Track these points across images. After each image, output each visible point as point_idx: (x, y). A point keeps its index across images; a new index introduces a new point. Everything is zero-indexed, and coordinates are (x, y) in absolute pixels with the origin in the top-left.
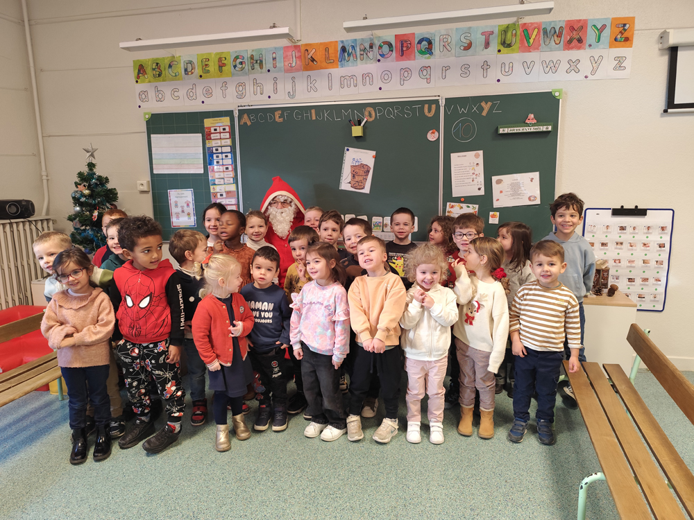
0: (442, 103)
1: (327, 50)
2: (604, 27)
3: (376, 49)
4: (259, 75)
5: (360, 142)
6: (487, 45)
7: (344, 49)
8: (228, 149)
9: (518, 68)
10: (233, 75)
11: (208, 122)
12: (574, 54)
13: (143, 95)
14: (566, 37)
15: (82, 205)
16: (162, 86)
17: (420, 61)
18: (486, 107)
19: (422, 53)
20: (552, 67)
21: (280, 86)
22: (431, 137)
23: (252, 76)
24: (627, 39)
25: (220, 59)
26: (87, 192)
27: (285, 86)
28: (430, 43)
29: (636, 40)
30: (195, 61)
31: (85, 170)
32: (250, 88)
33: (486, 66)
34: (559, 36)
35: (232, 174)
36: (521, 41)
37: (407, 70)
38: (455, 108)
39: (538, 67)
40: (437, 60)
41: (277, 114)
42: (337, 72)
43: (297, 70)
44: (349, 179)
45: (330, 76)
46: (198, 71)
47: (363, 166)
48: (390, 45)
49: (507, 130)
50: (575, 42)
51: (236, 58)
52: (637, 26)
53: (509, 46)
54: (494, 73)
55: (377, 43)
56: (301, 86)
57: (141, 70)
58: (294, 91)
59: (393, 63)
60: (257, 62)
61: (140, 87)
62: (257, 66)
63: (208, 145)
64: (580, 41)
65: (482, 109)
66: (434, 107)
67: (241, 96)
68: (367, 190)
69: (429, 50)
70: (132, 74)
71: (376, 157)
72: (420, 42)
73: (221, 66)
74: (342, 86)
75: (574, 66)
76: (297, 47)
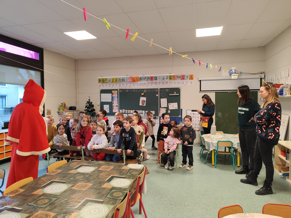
0: (159, 89)
1: (137, 78)
2: (188, 76)
3: (146, 79)
4: (123, 82)
5: (143, 96)
6: (167, 79)
7: (140, 78)
8: (117, 97)
9: (173, 83)
10: (118, 82)
11: (113, 91)
12: (183, 81)
13: (100, 86)
14: (181, 78)
15: (87, 108)
16: (104, 84)
17: (155, 81)
18: (167, 90)
19: (155, 79)
20: (179, 83)
21: (128, 85)
22: (157, 95)
23: (122, 83)
24: (192, 79)
25: (116, 79)
26: (88, 105)
27: (129, 85)
28: (157, 78)
29: (194, 79)
30: (111, 79)
31: (88, 101)
32: (122, 85)
33: (167, 82)
34: (180, 77)
35: (117, 102)
36: (173, 78)
37: (152, 83)
38: (161, 90)
39: (176, 83)
40: (158, 81)
41: (127, 90)
42: (139, 82)
43: (131, 82)
44: (141, 103)
45: (137, 83)
46: (111, 81)
47: (144, 100)
48: (149, 78)
49: (171, 95)
50: (183, 79)
51: (119, 79)
52: (194, 76)
53: (171, 79)
54: (169, 84)
55: (147, 77)
56: (132, 85)
57: (100, 81)
58: (131, 86)
59: (150, 81)
60: (123, 80)
61: (99, 84)
62: (123, 81)
63: (113, 96)
64: (184, 79)
65: (166, 90)
66: (157, 90)
67: (120, 86)
68: (145, 105)
69: (156, 79)
70: (98, 81)
71: (146, 99)
72: (155, 78)
73: (116, 80)
74: (140, 85)
75: (183, 83)
76: (131, 78)
